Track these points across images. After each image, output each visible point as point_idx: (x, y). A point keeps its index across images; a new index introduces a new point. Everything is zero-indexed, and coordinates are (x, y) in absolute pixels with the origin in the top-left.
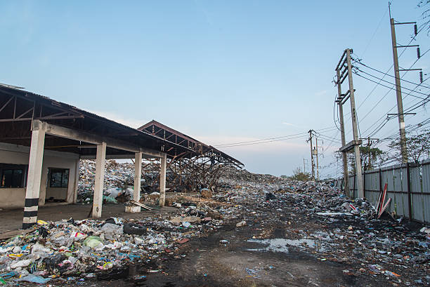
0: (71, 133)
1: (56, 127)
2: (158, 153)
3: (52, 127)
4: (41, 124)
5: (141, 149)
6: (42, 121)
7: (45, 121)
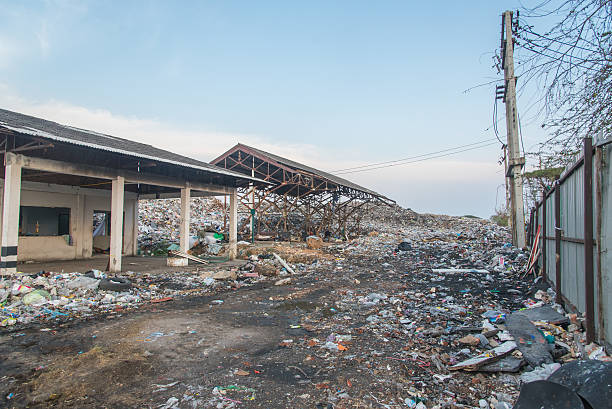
0: (63, 166)
1: (37, 160)
2: (221, 189)
3: (32, 159)
4: (14, 157)
5: (188, 183)
6: (16, 153)
7: (19, 152)
